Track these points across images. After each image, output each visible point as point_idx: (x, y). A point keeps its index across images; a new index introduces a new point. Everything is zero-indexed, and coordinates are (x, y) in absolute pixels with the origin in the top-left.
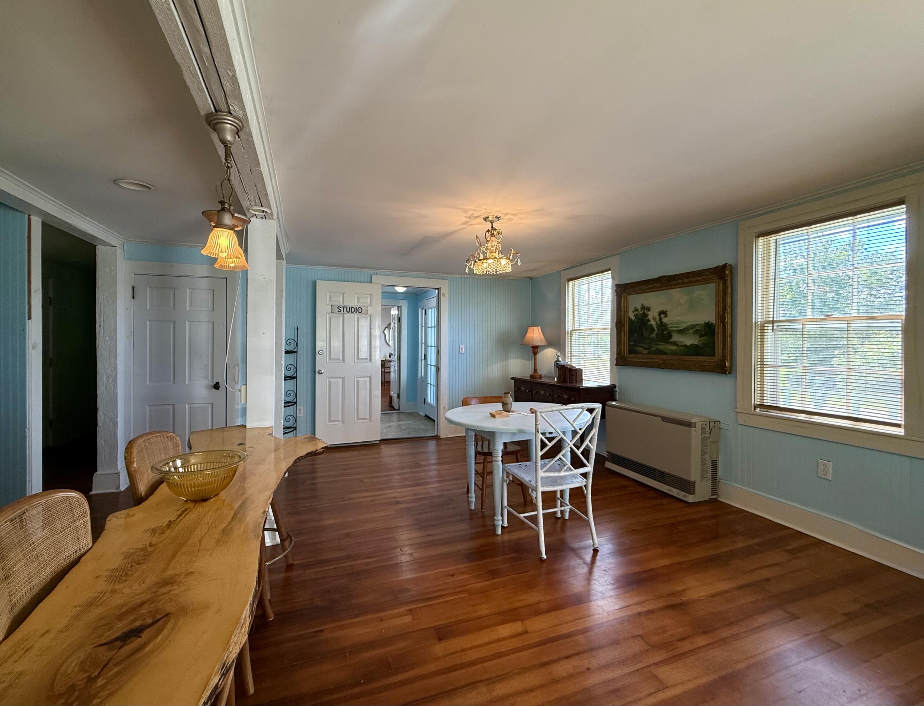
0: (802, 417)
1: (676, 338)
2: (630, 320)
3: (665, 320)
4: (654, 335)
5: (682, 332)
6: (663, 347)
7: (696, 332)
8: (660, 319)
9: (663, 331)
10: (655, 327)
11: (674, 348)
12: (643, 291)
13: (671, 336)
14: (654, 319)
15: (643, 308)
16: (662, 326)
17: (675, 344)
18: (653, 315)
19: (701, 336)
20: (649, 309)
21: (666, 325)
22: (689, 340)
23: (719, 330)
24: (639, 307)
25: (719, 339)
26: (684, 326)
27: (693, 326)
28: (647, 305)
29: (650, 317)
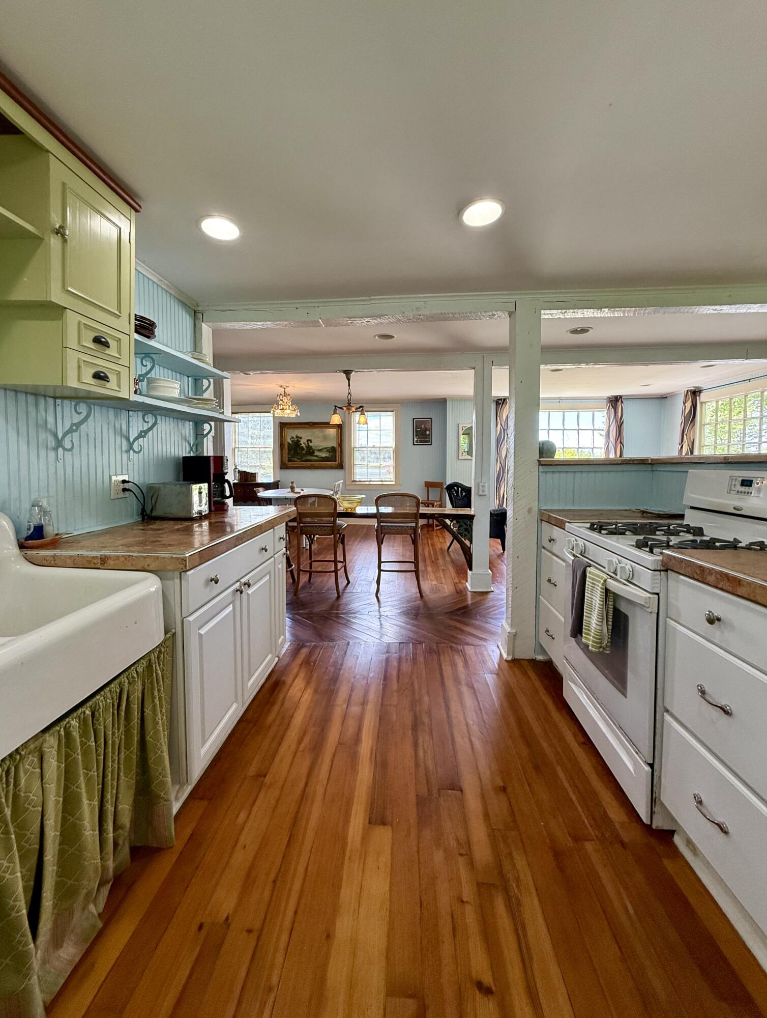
0: (367, 483)
1: (317, 453)
2: (289, 443)
3: (310, 444)
4: (304, 452)
5: (320, 450)
6: (309, 458)
7: (328, 451)
8: (308, 444)
9: (310, 450)
10: (305, 448)
11: (316, 458)
12: (297, 428)
13: (314, 453)
14: (304, 443)
15: (297, 437)
16: (309, 447)
17: (317, 456)
18: (303, 443)
19: (330, 452)
20: (301, 438)
21: (311, 447)
22: (324, 455)
23: (338, 450)
24: (295, 436)
25: (338, 454)
26: (321, 448)
27: (326, 448)
28: (299, 435)
29: (302, 442)
